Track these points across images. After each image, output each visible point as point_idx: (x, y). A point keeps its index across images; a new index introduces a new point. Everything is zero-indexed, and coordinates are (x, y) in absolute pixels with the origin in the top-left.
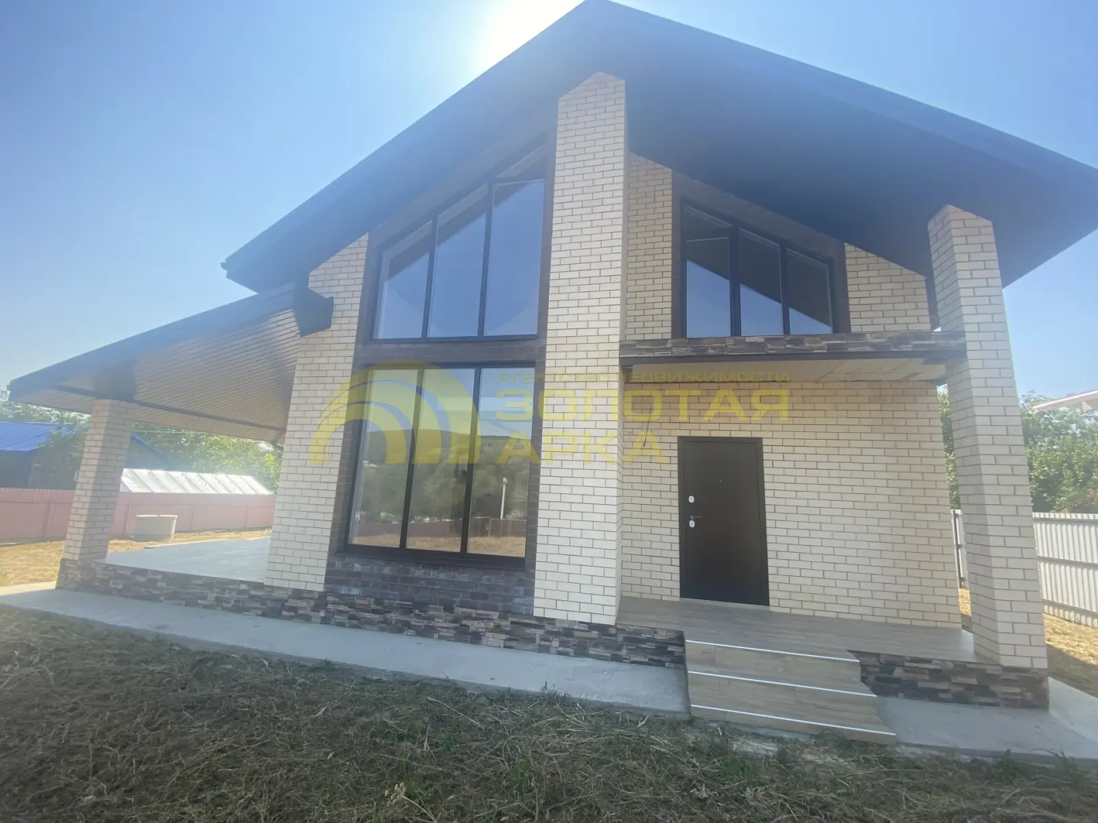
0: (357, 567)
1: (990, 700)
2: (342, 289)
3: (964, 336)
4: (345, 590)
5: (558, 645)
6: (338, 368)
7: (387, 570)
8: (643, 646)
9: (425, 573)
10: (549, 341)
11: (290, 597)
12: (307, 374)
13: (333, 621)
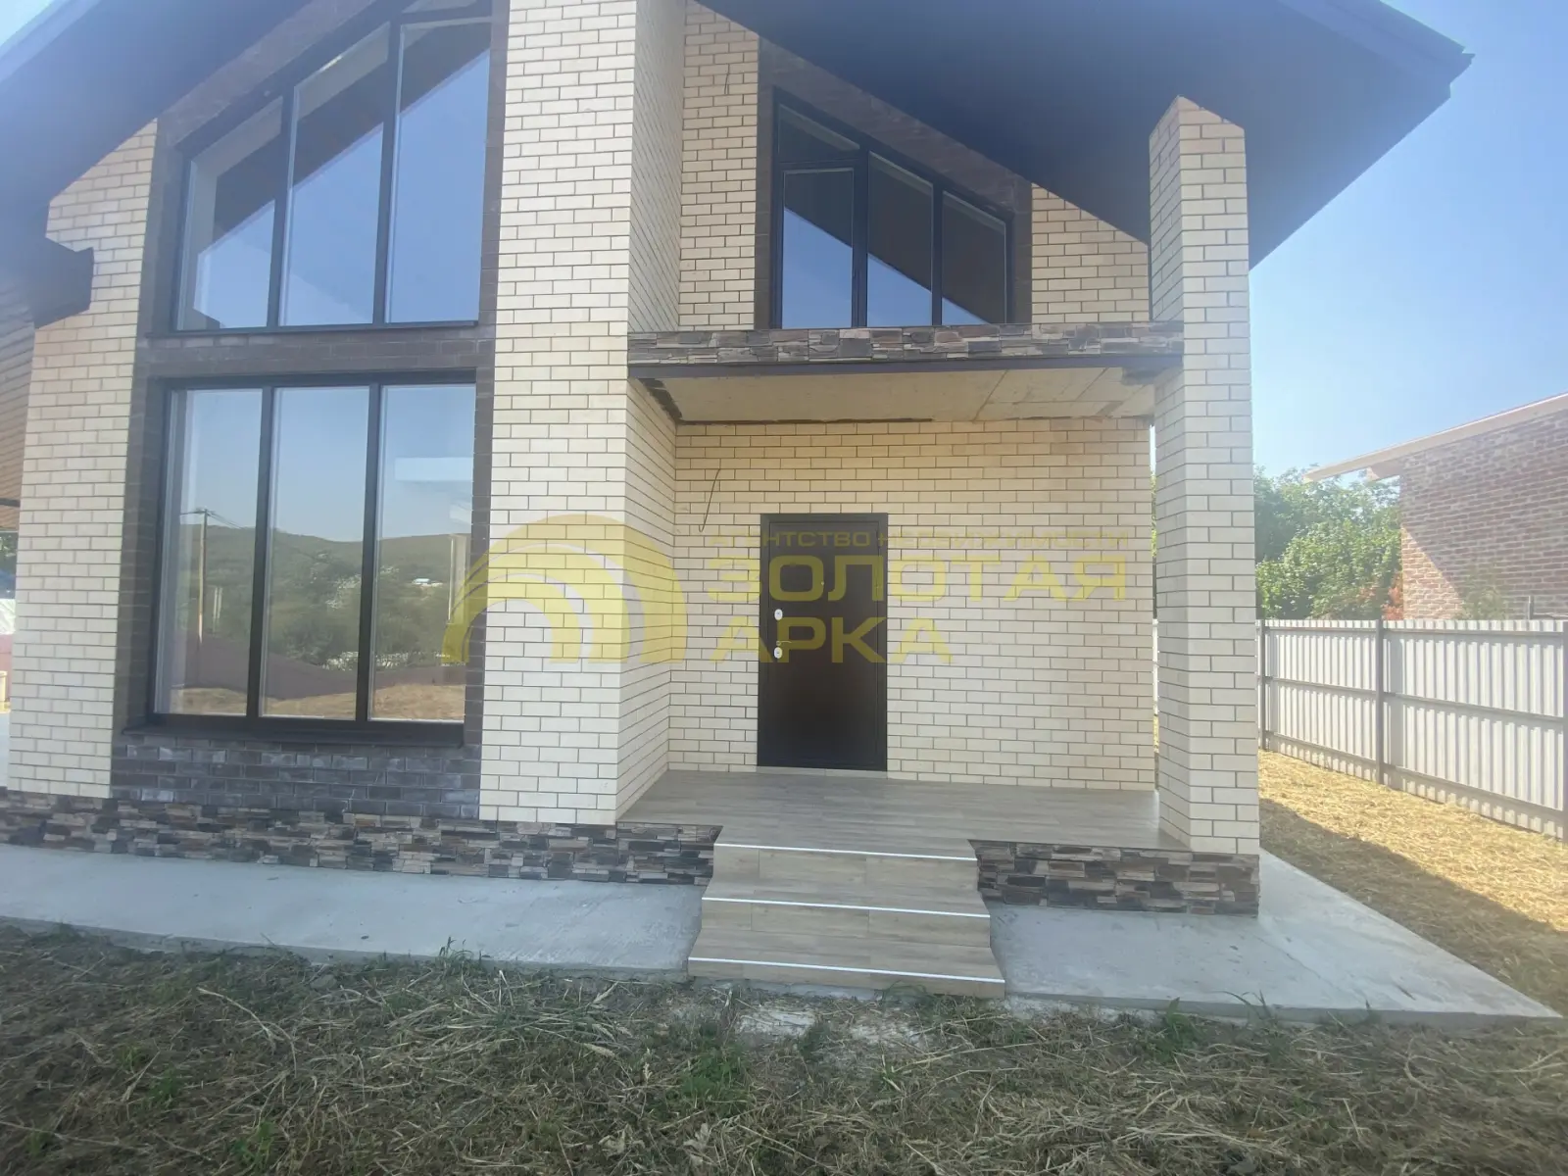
0: (166, 753)
1: (1170, 904)
2: (109, 231)
3: (1182, 331)
4: (148, 794)
5: (521, 864)
6: (106, 387)
7: (219, 757)
8: (660, 854)
9: (287, 759)
10: (500, 331)
11: (56, 810)
12: (51, 400)
13: (131, 847)
